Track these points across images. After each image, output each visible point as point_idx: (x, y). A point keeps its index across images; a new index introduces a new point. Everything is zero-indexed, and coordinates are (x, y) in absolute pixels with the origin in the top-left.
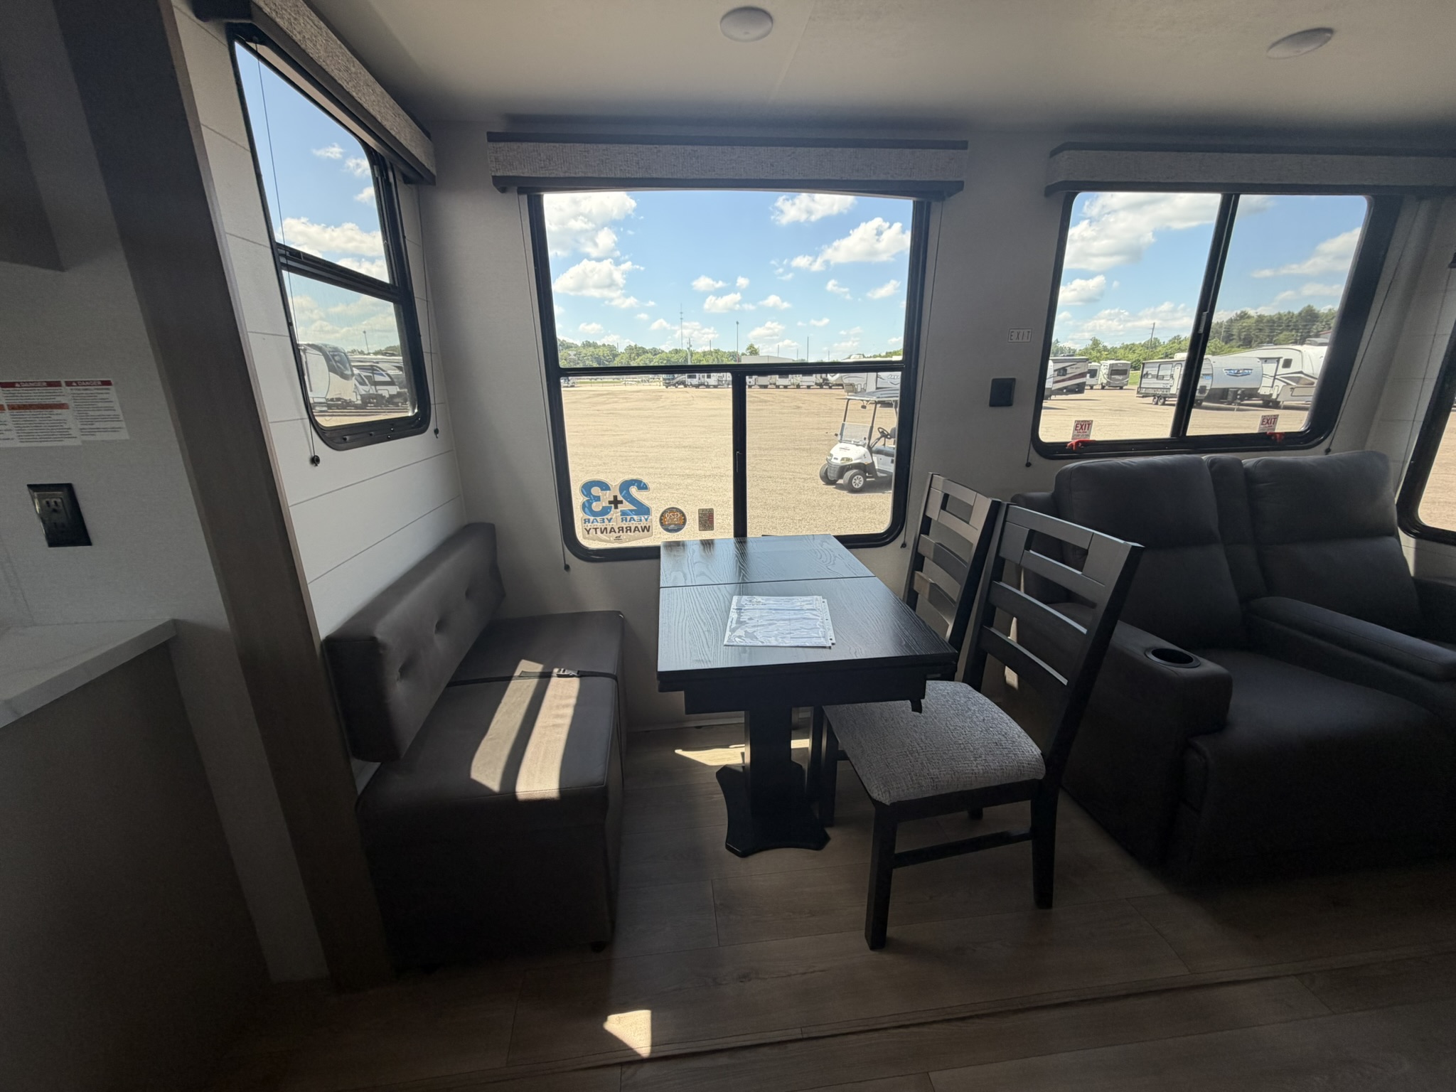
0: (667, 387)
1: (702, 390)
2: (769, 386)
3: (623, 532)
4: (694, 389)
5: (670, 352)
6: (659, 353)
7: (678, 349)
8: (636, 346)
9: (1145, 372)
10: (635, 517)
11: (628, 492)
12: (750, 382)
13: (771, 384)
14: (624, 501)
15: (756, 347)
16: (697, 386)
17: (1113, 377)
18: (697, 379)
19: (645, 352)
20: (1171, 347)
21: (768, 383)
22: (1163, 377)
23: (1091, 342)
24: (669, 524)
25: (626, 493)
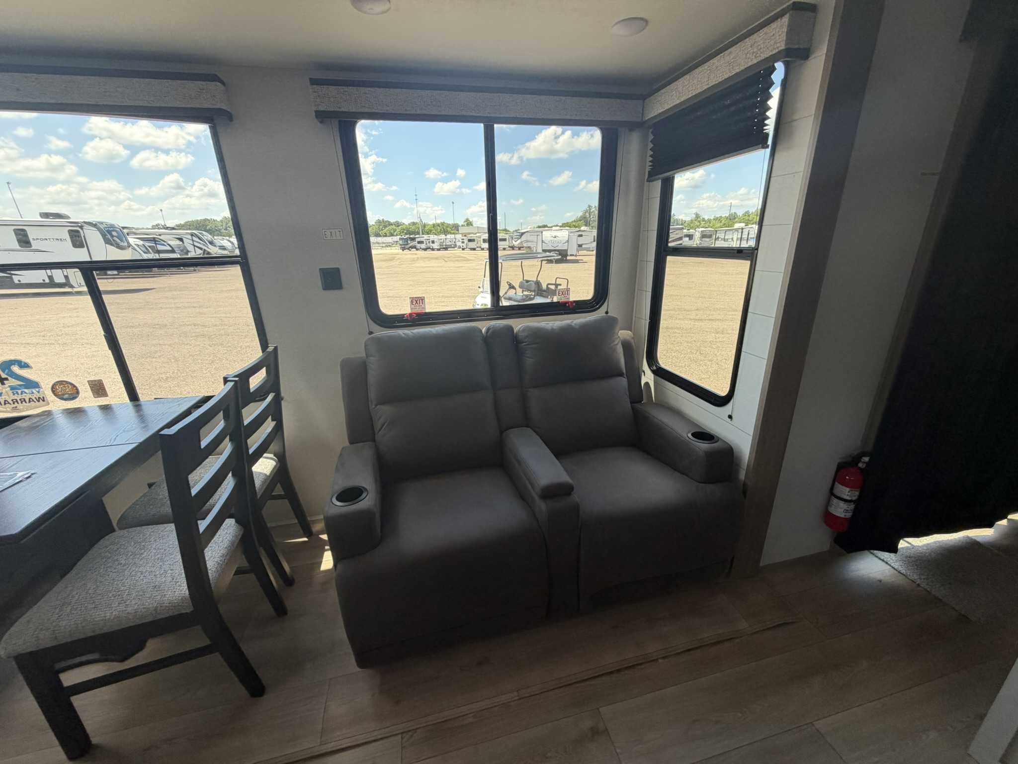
0: (403, 250)
1: (429, 252)
2: (477, 249)
3: (18, 403)
4: (424, 252)
5: (409, 224)
6: (401, 225)
7: (415, 222)
8: (383, 219)
9: (717, 237)
10: (26, 391)
11: (10, 370)
12: (463, 246)
13: (478, 247)
14: (9, 378)
15: (471, 220)
16: (425, 249)
17: (703, 239)
18: (425, 244)
19: (390, 224)
20: (743, 219)
21: (475, 247)
22: (728, 239)
23: (694, 216)
24: (64, 395)
25: (8, 372)
